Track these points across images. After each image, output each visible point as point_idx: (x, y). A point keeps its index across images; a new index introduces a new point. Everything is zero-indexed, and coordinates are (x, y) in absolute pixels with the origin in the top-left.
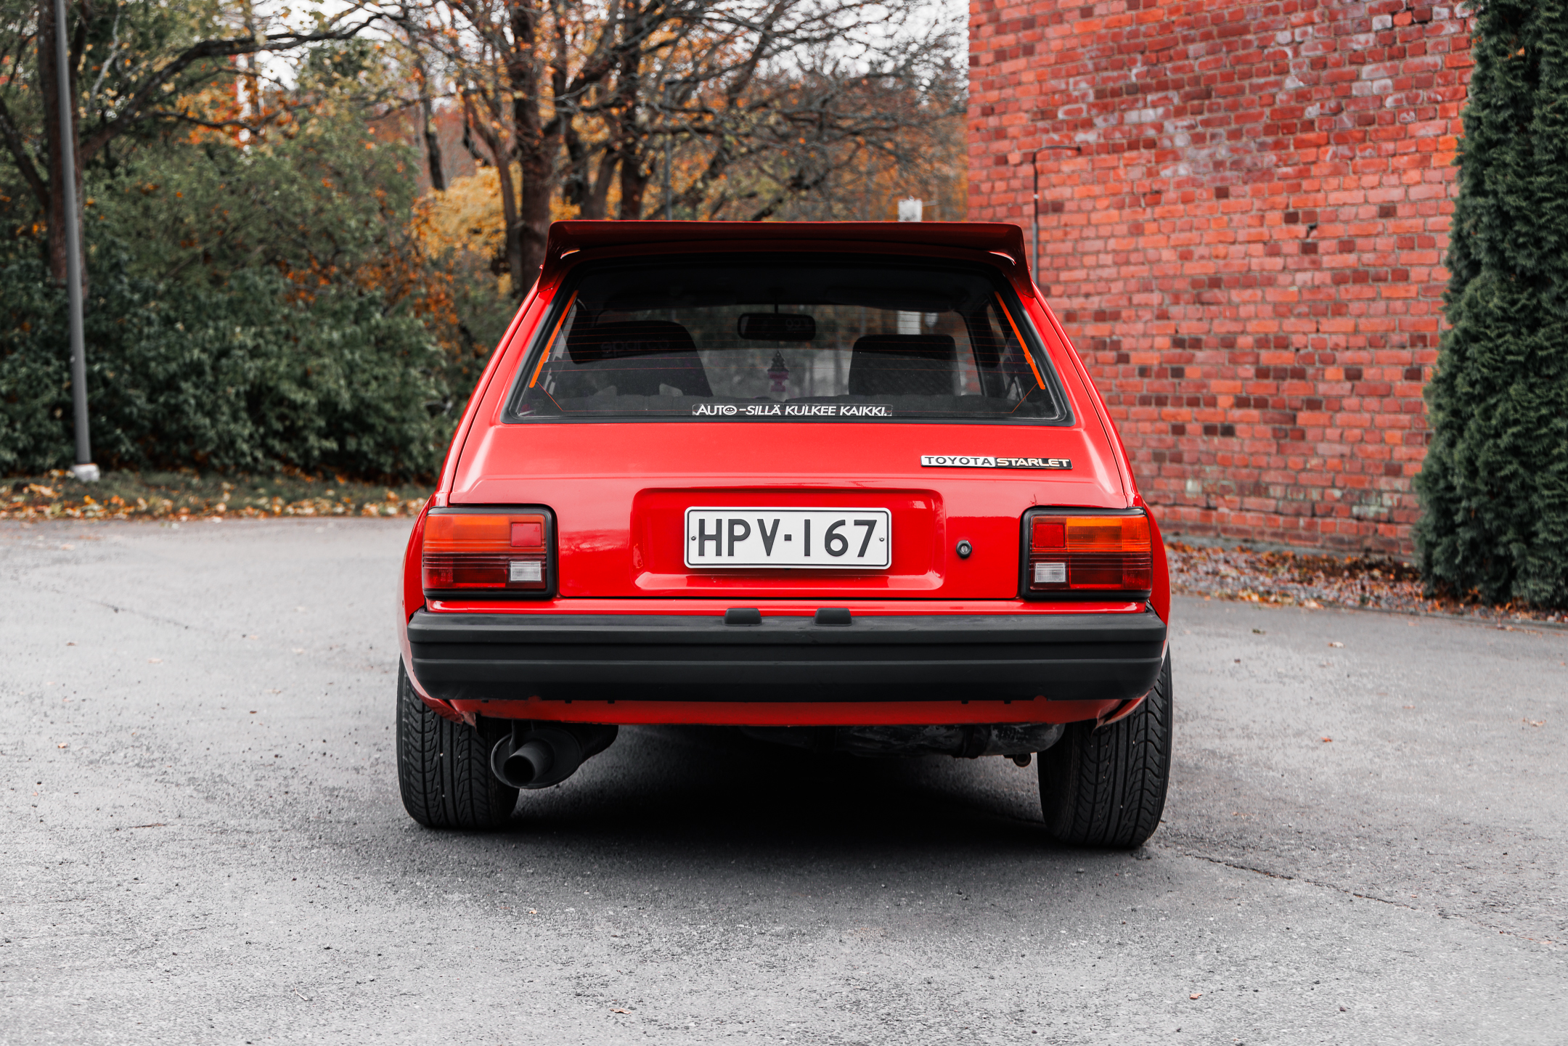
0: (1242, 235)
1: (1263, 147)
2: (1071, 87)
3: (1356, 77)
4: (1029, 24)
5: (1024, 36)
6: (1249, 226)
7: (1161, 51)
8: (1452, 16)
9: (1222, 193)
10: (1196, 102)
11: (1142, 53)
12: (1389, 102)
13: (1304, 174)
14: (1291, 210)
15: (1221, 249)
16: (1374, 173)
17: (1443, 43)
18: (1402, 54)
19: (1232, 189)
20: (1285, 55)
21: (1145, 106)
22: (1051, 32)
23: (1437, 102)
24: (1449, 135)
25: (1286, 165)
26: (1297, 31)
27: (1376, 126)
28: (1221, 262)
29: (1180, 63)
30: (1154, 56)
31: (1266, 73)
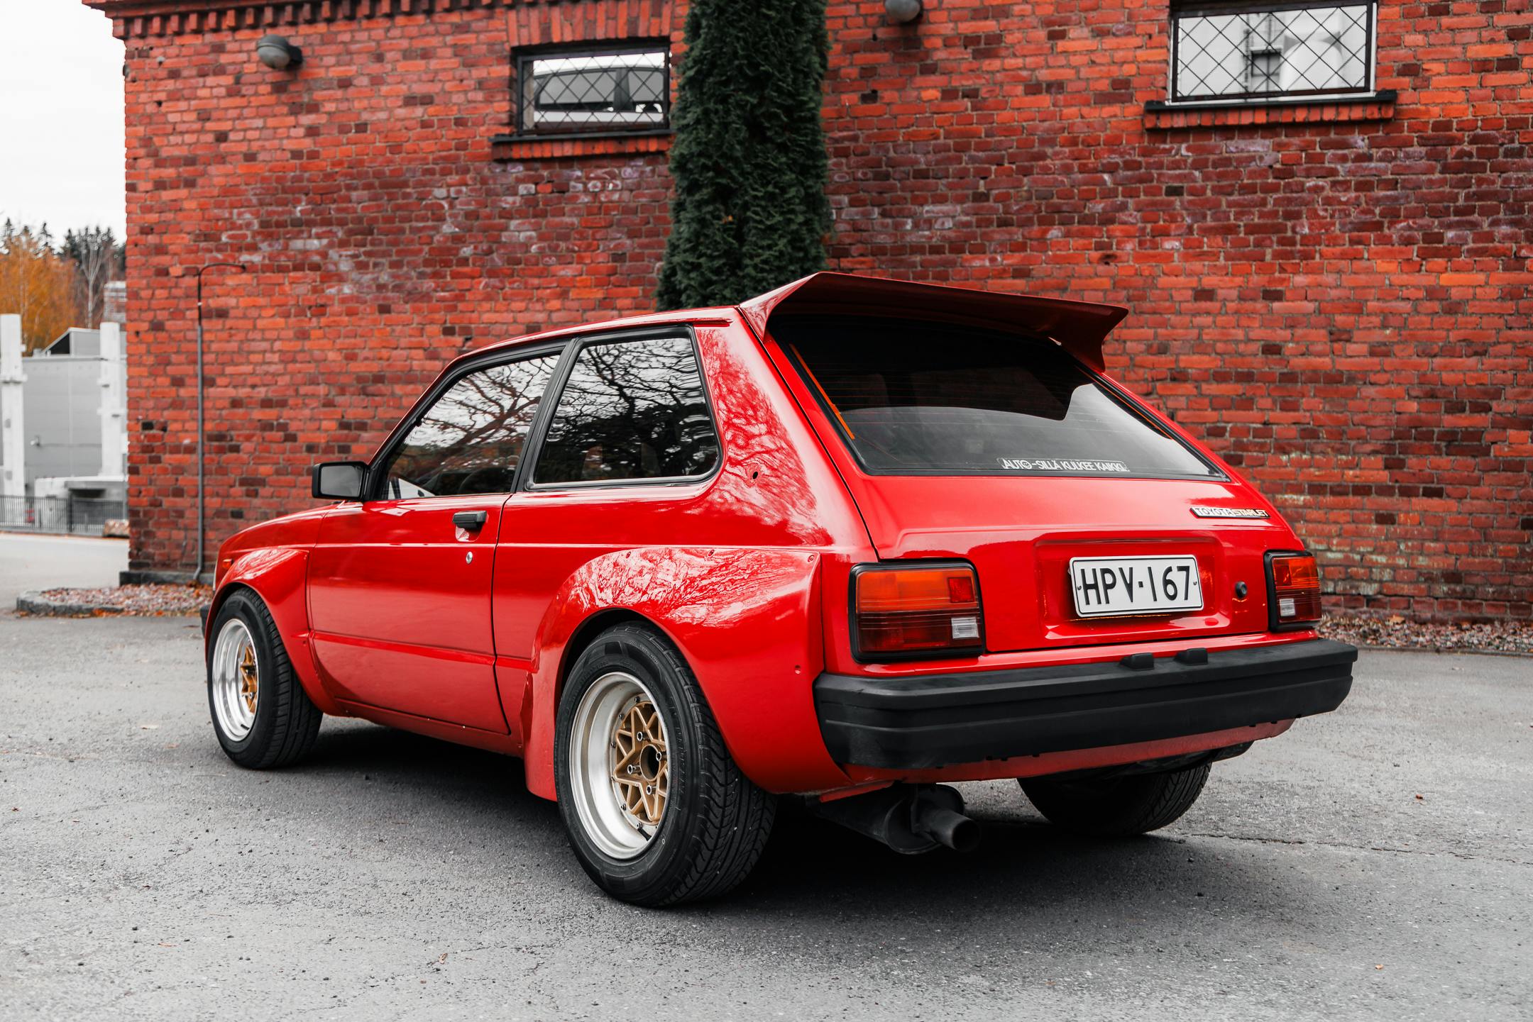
0: (404, 342)
1: (422, 275)
2: (235, 217)
3: (506, 228)
4: (190, 161)
5: (185, 171)
6: (411, 336)
7: (324, 194)
8: (586, 190)
9: (384, 309)
10: (359, 237)
11: (307, 194)
12: (534, 248)
13: (460, 297)
14: (448, 325)
15: (384, 353)
16: (522, 301)
17: (579, 209)
18: (543, 214)
19: (393, 307)
20: (442, 207)
21: (310, 237)
22: (213, 169)
23: (574, 251)
24: (584, 277)
25: (443, 291)
26: (453, 190)
27: (522, 266)
28: (385, 363)
29: (344, 205)
30: (318, 197)
31: (424, 219)
